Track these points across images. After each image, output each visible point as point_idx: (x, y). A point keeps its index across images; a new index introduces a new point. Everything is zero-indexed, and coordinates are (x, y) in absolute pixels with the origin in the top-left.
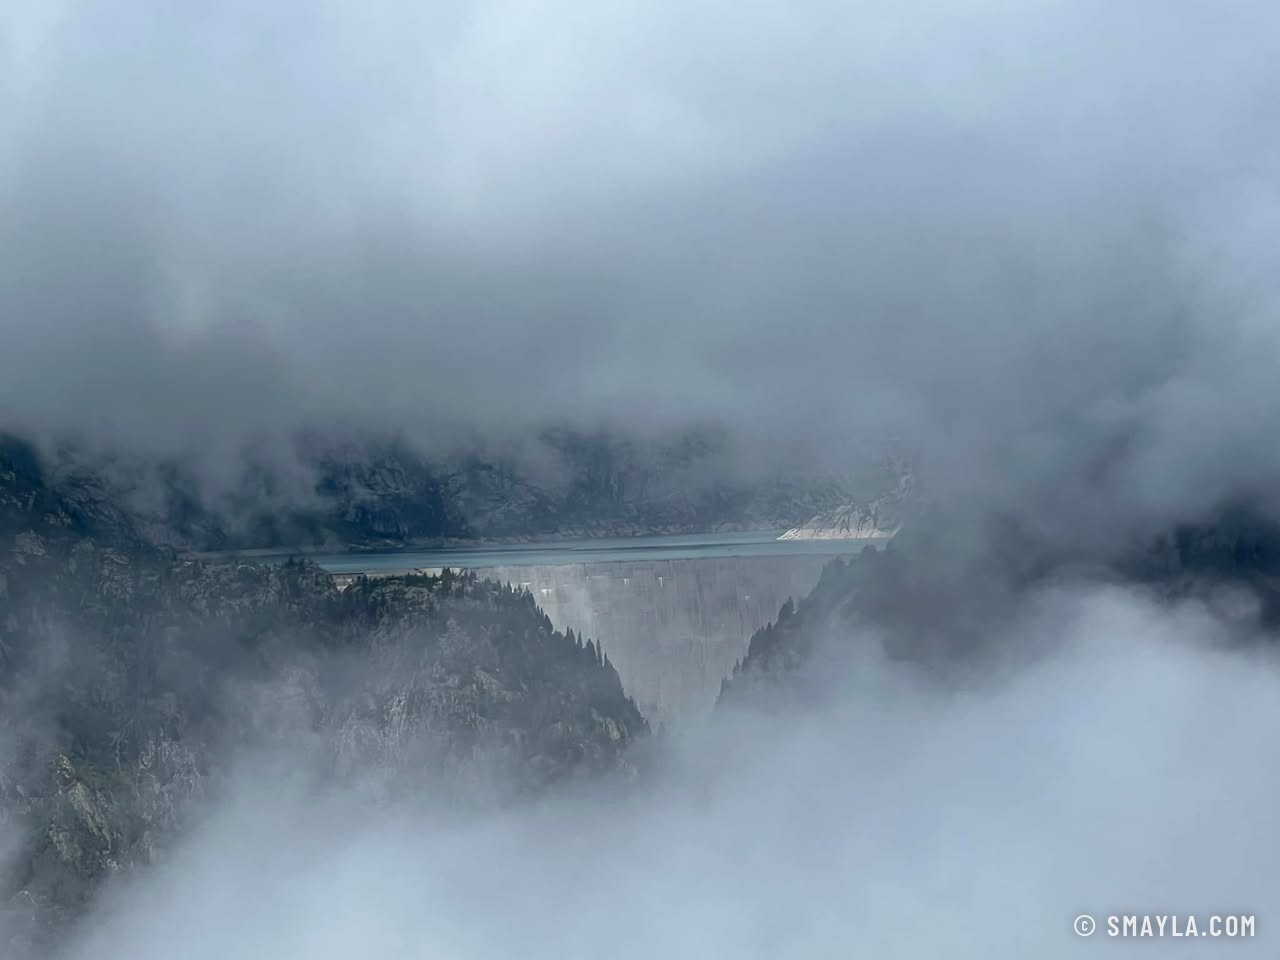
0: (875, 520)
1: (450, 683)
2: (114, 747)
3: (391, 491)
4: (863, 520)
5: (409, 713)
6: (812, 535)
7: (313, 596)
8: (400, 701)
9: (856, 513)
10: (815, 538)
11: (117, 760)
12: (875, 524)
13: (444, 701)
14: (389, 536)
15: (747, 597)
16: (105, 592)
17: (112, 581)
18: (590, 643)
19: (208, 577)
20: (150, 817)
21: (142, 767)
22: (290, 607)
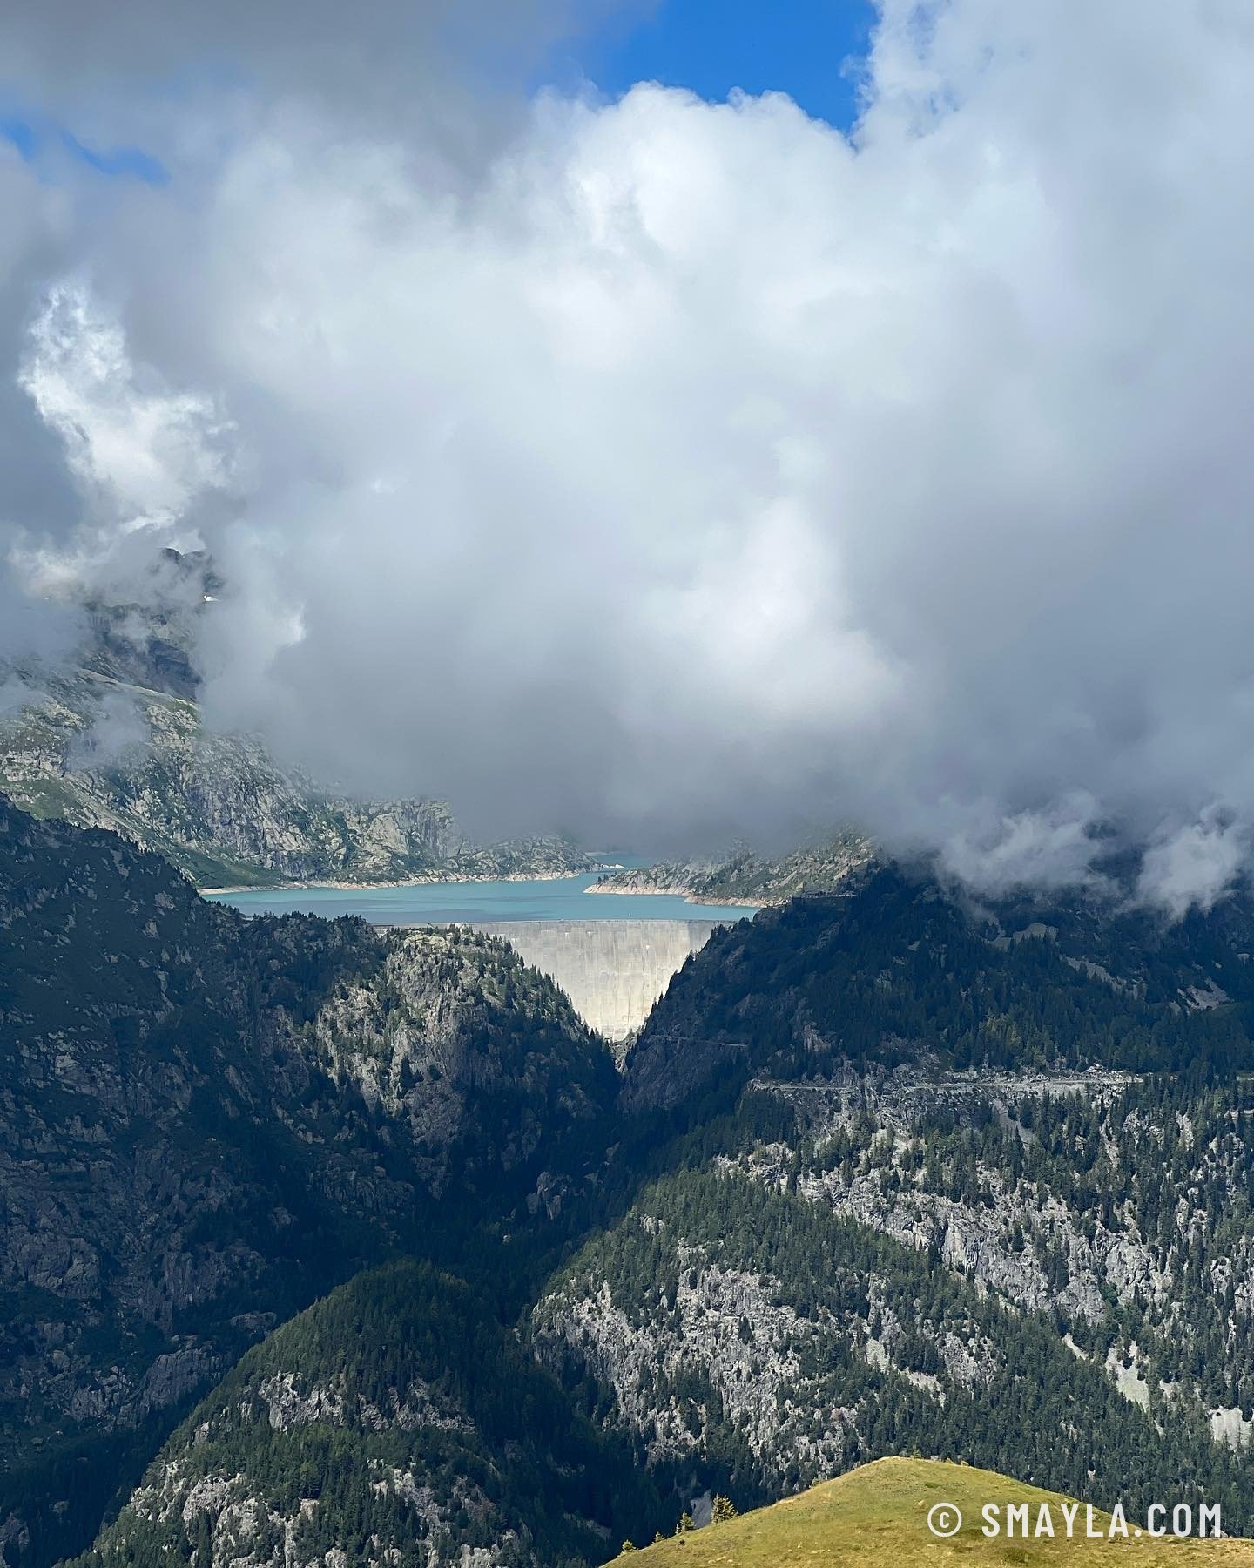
0: (656, 881)
1: (468, 1002)
2: (242, 1040)
3: (294, 848)
4: (647, 882)
5: (440, 1021)
6: (609, 891)
7: (365, 941)
8: (432, 1013)
9: (642, 876)
10: (612, 892)
11: (245, 1049)
12: (656, 885)
13: (466, 1014)
14: (295, 880)
15: (648, 947)
16: (221, 935)
17: (225, 927)
18: (547, 976)
19: (292, 926)
20: (274, 1089)
21: (264, 1054)
22: (351, 948)
